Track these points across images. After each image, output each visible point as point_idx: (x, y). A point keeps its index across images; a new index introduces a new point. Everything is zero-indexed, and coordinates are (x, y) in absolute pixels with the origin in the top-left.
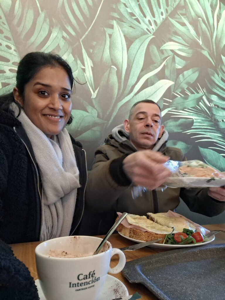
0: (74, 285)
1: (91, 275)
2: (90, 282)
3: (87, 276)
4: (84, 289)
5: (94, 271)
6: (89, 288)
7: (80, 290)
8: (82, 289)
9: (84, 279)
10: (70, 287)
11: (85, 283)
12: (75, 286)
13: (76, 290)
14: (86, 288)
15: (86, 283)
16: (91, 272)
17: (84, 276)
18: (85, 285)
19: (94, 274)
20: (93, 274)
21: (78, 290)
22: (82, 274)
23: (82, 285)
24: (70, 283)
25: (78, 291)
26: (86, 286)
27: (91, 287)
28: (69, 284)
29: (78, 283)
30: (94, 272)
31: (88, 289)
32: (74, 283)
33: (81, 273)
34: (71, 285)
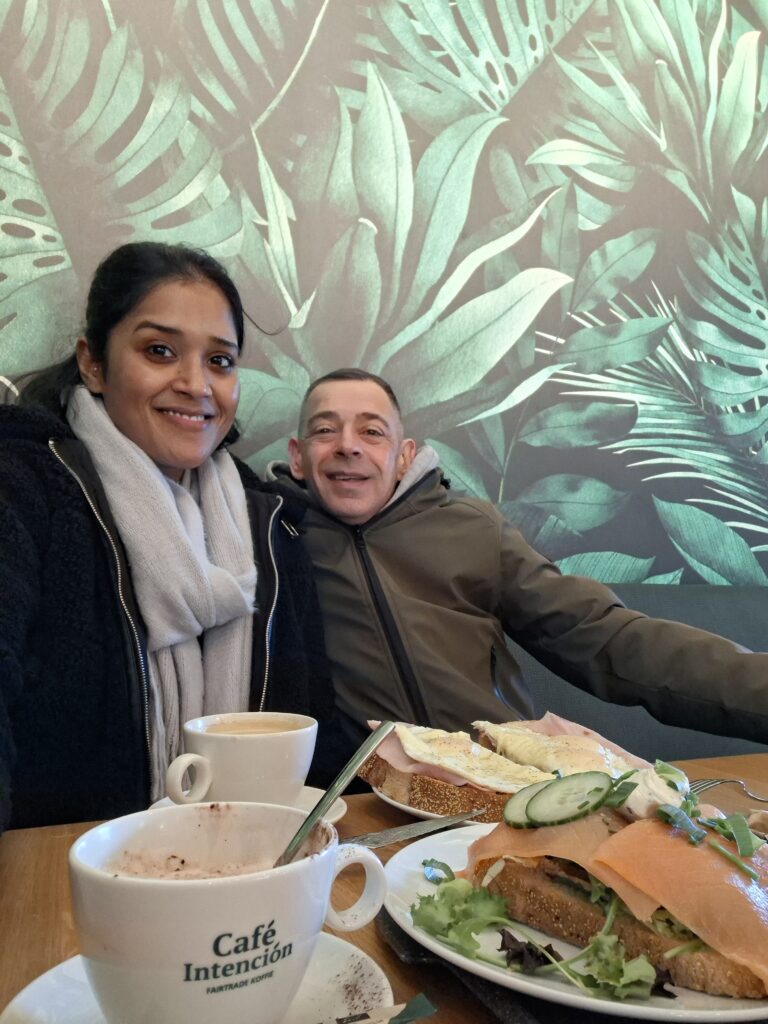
0: (202, 974)
1: (260, 938)
2: (259, 962)
3: (246, 940)
4: (236, 985)
5: (272, 923)
6: (253, 981)
7: (221, 989)
8: (231, 986)
9: (237, 950)
10: (188, 978)
11: (239, 964)
12: (206, 977)
13: (208, 990)
14: (245, 983)
15: (243, 967)
16: (263, 926)
17: (237, 941)
18: (239, 971)
19: (274, 932)
20: (270, 934)
21: (214, 990)
22: (230, 935)
23: (229, 972)
24: (188, 967)
25: (213, 994)
26: (243, 976)
27: (261, 978)
28: (184, 968)
29: (215, 967)
30: (272, 928)
31: (250, 988)
32: (201, 966)
33: (228, 932)
34: (191, 973)
